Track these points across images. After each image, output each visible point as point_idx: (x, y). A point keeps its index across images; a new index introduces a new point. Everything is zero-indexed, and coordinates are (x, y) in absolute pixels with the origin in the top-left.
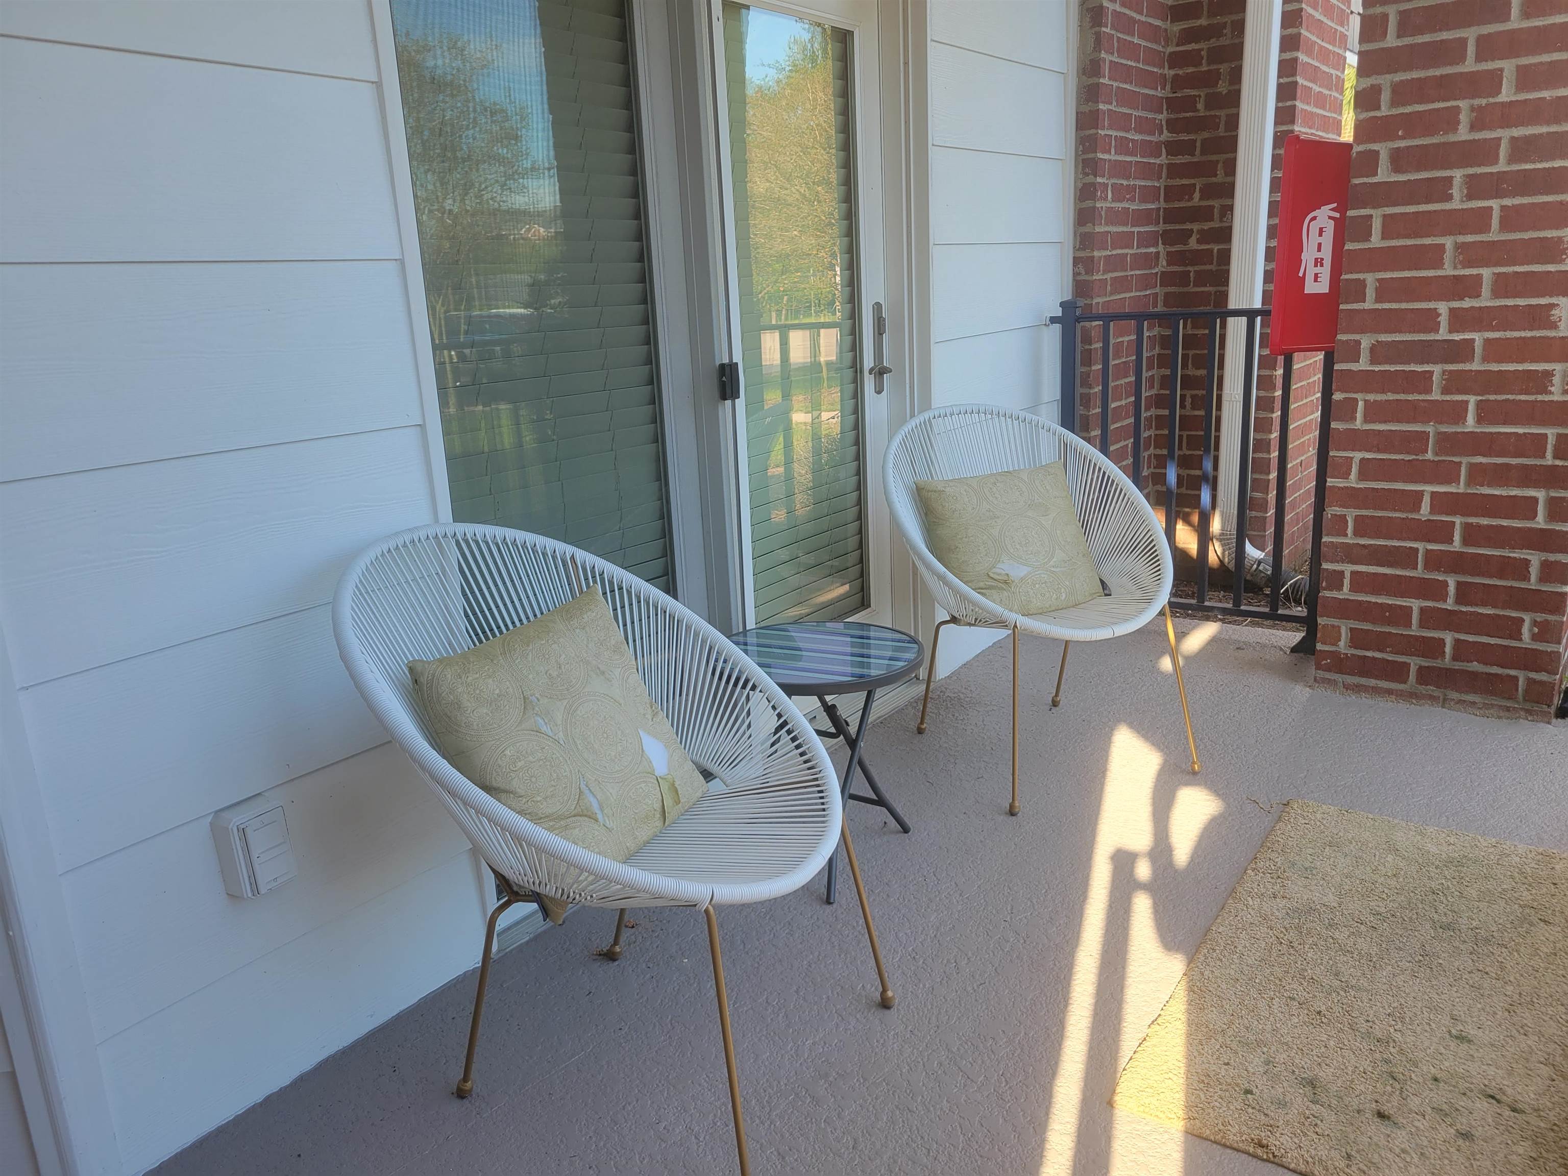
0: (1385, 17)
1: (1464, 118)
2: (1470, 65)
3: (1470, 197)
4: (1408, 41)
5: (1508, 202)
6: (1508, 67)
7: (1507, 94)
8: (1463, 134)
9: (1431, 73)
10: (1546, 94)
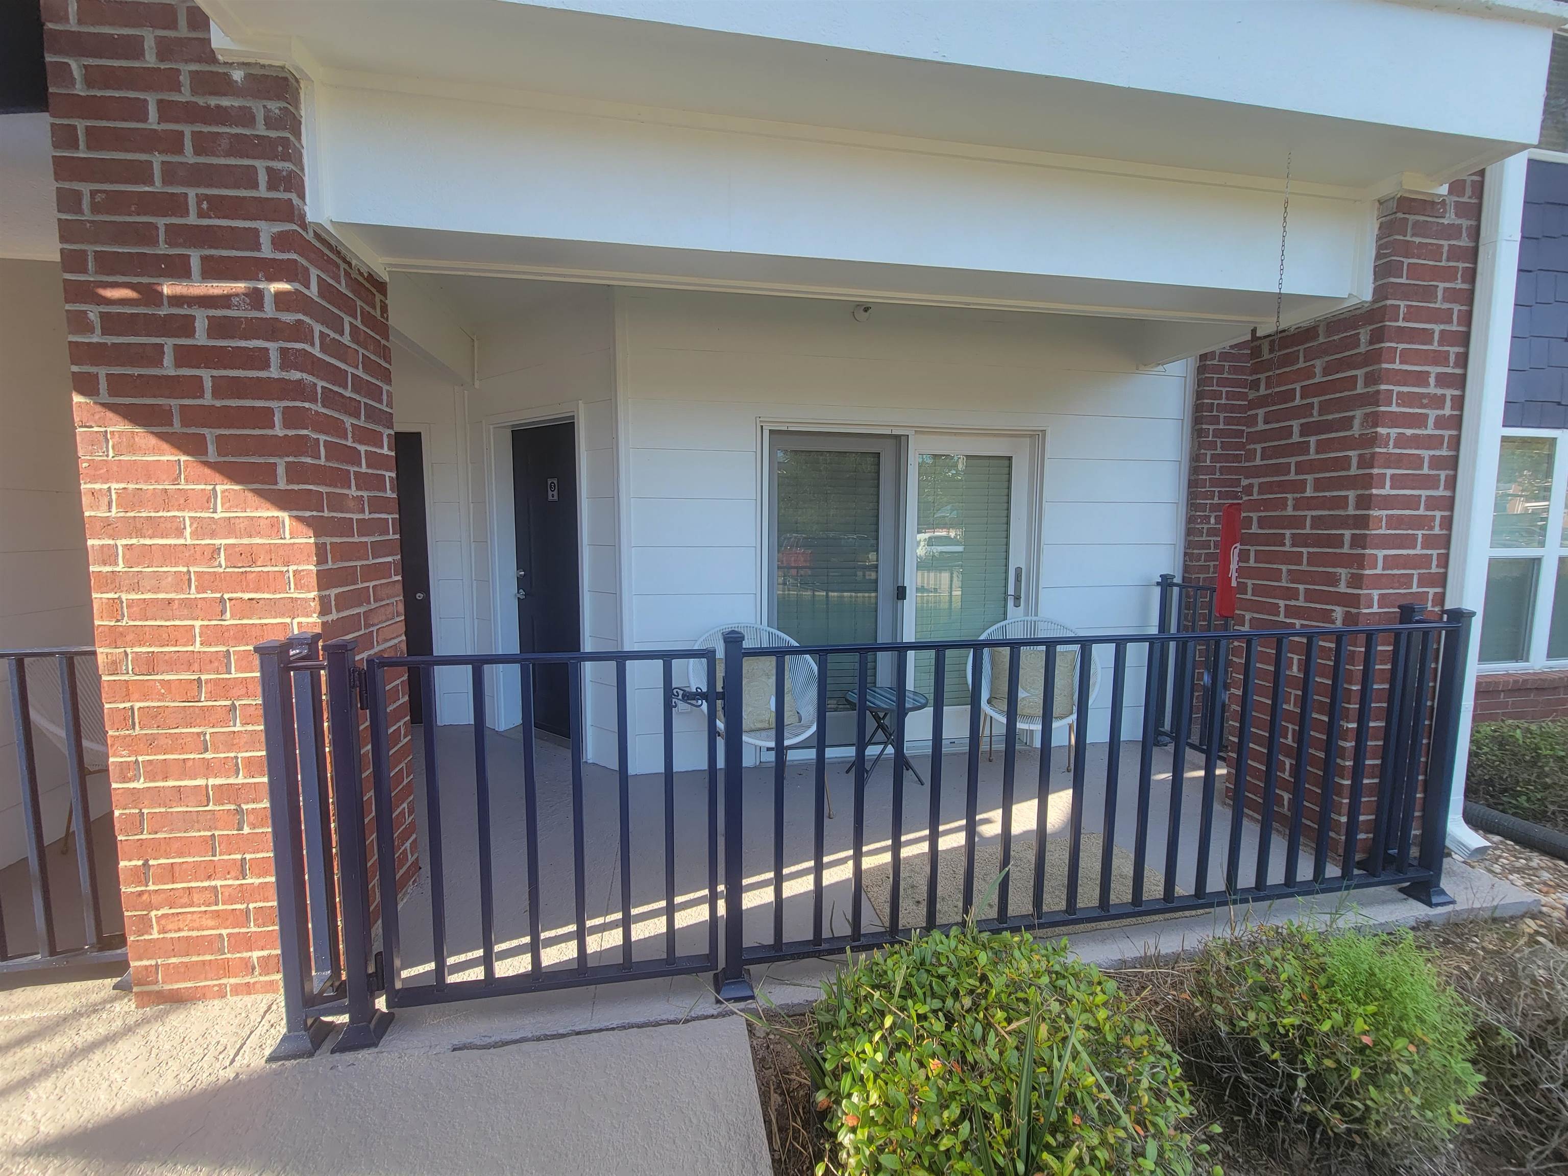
0: (1255, 449)
1: (1290, 503)
2: (1292, 476)
3: (1293, 545)
4: (1265, 462)
5: (1311, 550)
6: (1310, 478)
7: (1309, 493)
8: (1290, 511)
9: (1275, 479)
10: (1327, 494)
